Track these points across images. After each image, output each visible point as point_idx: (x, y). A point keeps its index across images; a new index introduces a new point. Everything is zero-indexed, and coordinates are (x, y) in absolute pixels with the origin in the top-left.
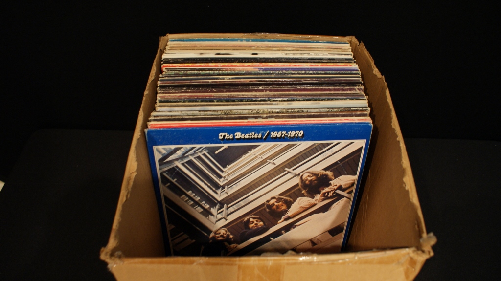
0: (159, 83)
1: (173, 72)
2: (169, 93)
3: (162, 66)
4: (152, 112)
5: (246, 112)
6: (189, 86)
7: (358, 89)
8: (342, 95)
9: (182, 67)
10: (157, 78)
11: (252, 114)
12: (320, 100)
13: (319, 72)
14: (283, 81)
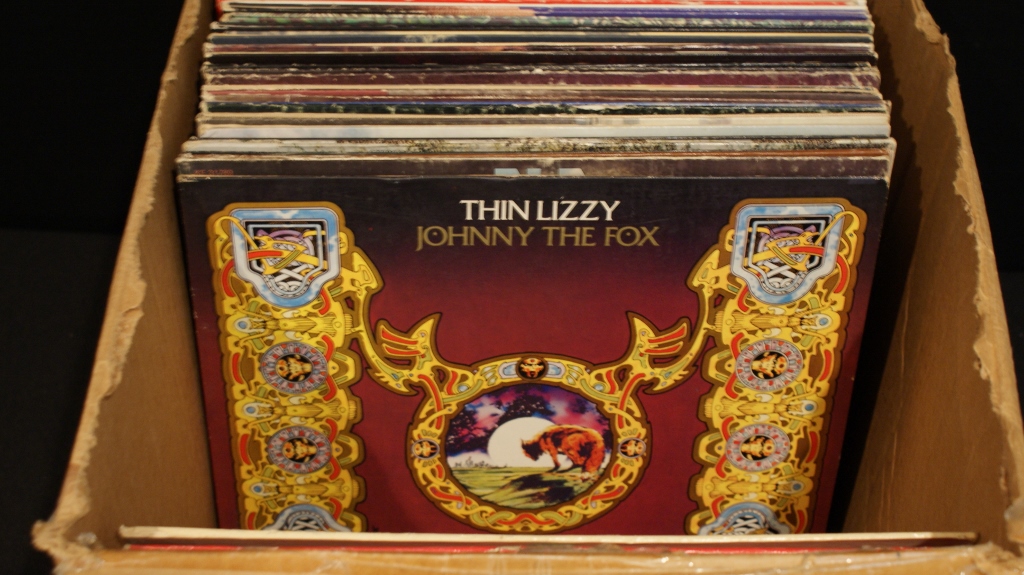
0: (209, 50)
1: (255, 17)
2: (242, 81)
4: (188, 138)
5: (488, 145)
7: (860, 79)
8: (804, 97)
10: (201, 34)
11: (508, 153)
12: (730, 112)
13: (734, 22)
14: (614, 50)
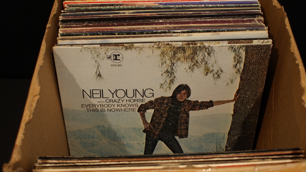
0: (61, 18)
2: (71, 27)
3: (64, 2)
6: (90, 21)
7: (258, 20)
8: (242, 26)
9: (83, 3)
13: (219, 5)
14: (183, 14)
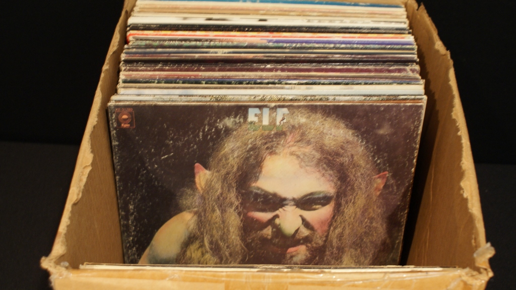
0: (123, 57)
2: (137, 70)
3: (128, 34)
4: (113, 95)
5: (246, 98)
6: (166, 62)
7: (411, 70)
8: (386, 78)
9: (156, 35)
10: (120, 50)
11: (254, 101)
12: (353, 84)
13: (355, 46)
14: (302, 57)
